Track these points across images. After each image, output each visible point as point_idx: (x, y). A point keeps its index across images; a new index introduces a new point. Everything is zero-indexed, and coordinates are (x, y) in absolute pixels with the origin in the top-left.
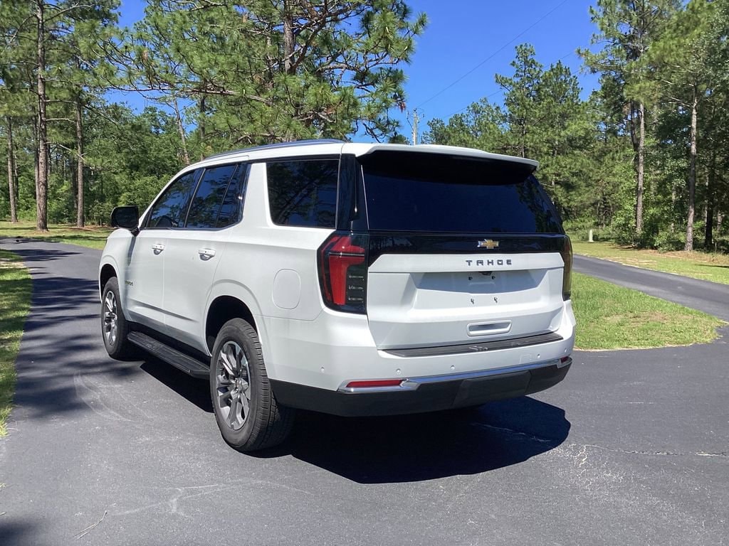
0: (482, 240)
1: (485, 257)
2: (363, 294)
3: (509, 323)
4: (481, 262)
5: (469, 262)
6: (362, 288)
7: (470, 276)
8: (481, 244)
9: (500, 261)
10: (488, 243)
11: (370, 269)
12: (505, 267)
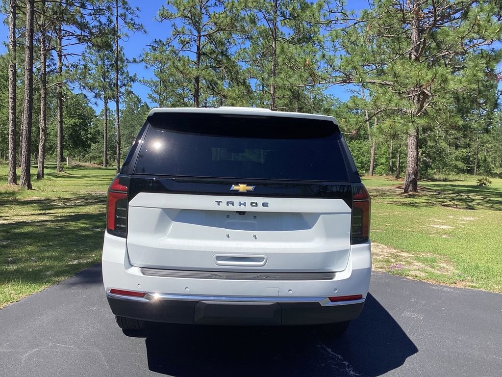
0: (237, 184)
1: (236, 199)
2: (126, 222)
3: (264, 258)
4: (233, 204)
5: (219, 203)
6: (125, 218)
7: (228, 214)
8: (234, 187)
9: (254, 203)
10: (242, 187)
11: (130, 203)
12: (260, 209)
